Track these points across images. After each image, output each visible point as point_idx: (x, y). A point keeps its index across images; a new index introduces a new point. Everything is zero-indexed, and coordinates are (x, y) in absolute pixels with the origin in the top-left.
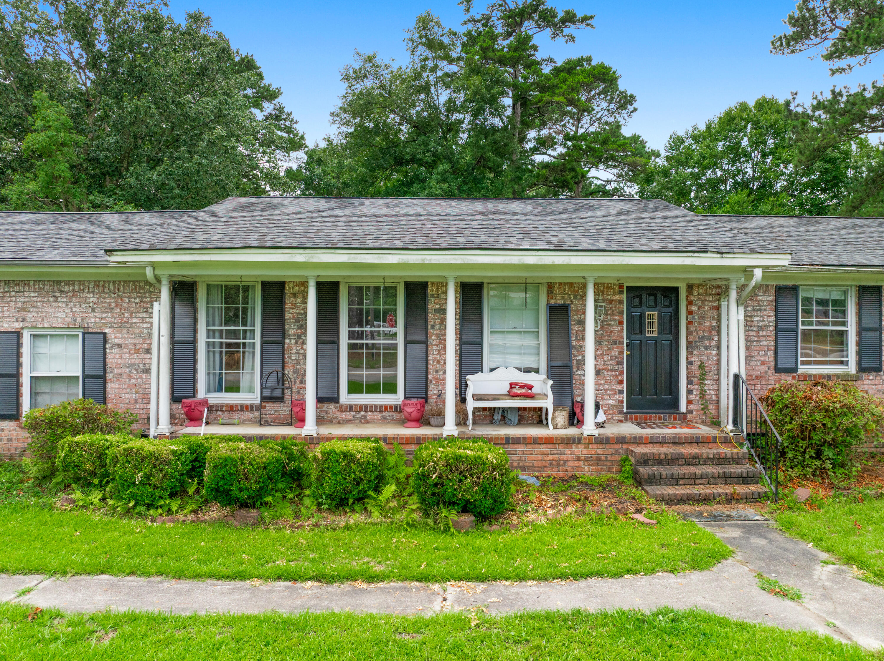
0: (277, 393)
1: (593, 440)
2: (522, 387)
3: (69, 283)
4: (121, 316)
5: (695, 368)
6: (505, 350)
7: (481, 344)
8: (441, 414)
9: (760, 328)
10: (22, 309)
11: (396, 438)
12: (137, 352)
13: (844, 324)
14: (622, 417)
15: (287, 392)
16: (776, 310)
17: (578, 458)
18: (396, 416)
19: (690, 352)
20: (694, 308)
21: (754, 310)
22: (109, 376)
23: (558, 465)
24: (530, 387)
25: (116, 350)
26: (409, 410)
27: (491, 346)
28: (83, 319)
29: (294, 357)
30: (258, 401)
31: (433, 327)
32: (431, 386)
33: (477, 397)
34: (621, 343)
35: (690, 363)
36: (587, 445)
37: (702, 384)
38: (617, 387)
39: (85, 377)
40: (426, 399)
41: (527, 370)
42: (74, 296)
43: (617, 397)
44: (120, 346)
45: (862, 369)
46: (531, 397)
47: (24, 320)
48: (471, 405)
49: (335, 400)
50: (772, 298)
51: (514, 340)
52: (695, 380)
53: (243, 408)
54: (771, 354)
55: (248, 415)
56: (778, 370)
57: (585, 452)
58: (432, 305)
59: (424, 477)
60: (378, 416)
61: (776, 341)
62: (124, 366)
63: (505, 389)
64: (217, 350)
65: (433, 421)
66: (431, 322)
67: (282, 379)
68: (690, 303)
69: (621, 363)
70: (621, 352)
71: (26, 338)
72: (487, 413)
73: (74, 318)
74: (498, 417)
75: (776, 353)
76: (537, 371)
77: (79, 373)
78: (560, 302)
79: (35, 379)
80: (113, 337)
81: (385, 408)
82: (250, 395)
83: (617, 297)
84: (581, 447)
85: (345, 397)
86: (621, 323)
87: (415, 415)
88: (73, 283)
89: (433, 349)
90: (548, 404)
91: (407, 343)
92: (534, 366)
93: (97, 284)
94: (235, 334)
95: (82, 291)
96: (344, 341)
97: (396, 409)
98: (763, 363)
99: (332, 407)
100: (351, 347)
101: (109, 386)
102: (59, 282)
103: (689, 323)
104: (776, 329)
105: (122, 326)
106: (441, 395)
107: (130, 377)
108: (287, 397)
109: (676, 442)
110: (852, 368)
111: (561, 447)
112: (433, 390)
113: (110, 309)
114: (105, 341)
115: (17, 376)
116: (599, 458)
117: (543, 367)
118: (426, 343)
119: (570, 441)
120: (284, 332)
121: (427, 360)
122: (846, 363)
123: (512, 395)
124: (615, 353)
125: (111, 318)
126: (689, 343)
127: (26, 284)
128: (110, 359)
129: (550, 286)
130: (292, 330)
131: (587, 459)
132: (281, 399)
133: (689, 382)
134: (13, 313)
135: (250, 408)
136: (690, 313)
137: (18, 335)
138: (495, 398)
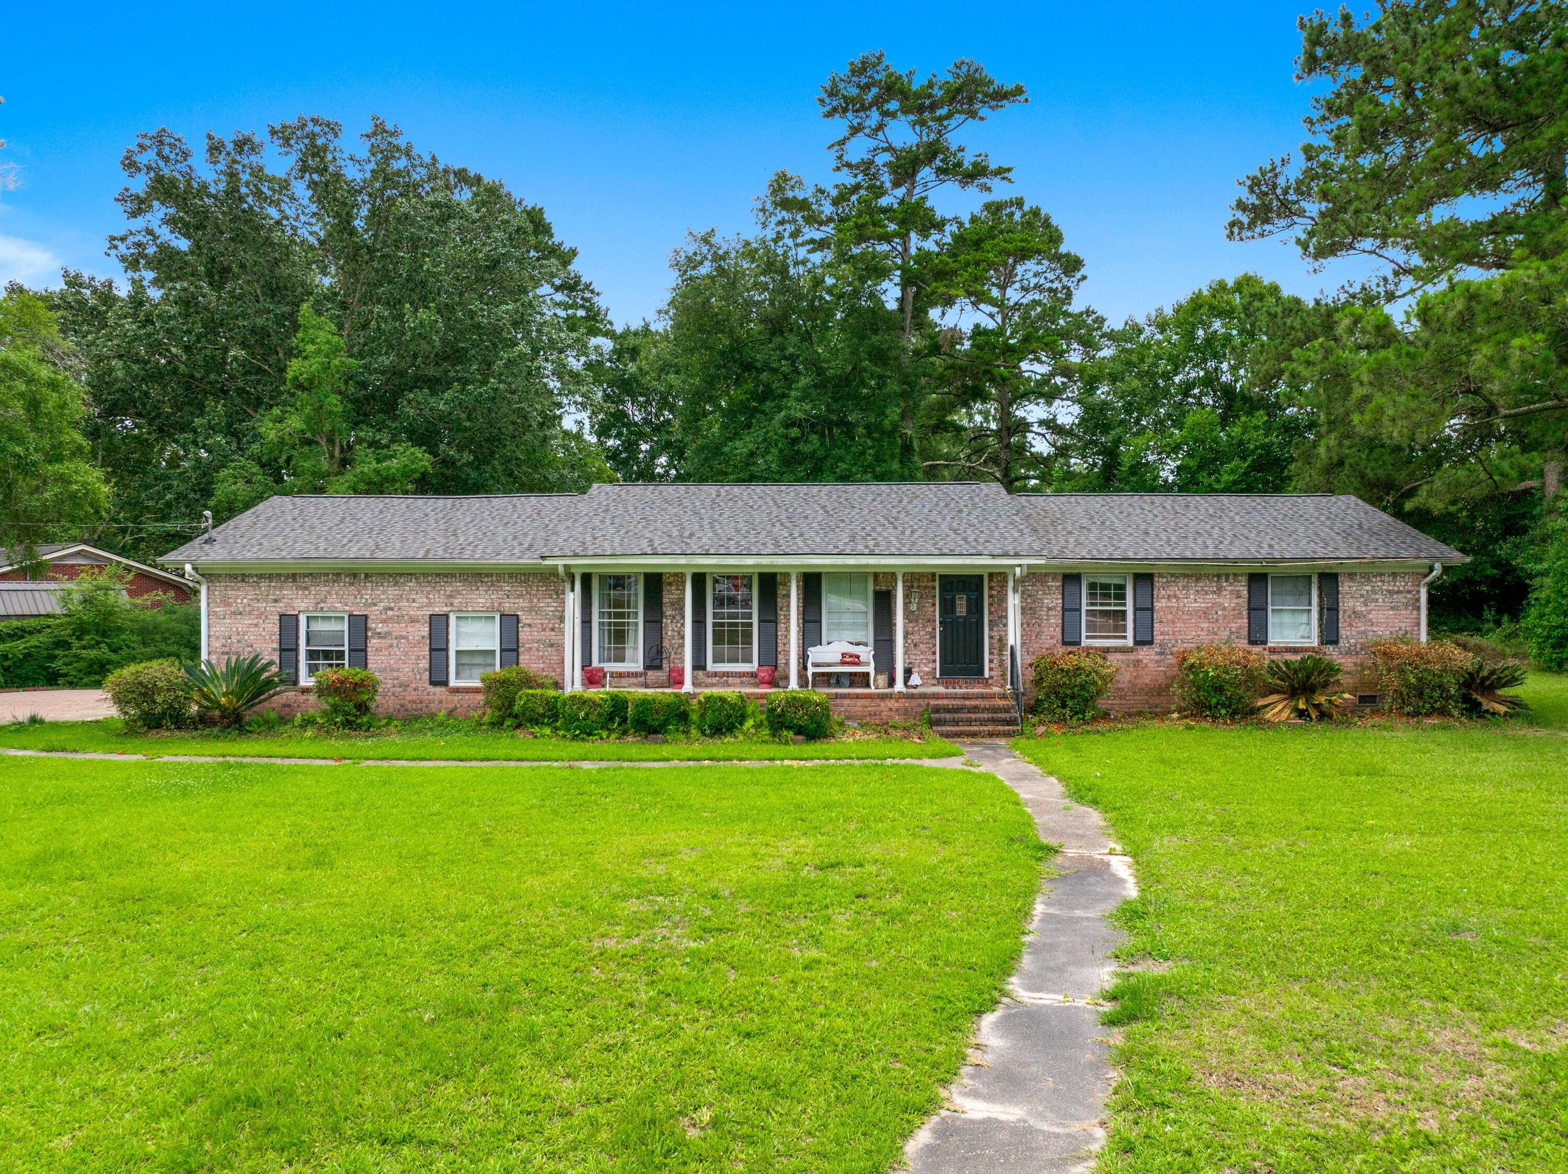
0: (657, 663)
1: (901, 696)
2: (851, 656)
3: (487, 575)
4: (531, 601)
5: (995, 641)
6: (840, 626)
7: (820, 622)
8: (787, 678)
9: (1050, 609)
10: (450, 596)
11: (752, 694)
12: (544, 630)
13: (1124, 605)
14: (935, 682)
15: (665, 662)
16: (1063, 594)
17: (891, 710)
18: (752, 680)
19: (991, 629)
20: (994, 593)
21: (1045, 594)
22: (521, 650)
23: (875, 715)
24: (858, 657)
25: (527, 629)
26: (762, 674)
27: (828, 624)
28: (500, 604)
29: (670, 633)
30: (641, 669)
31: (781, 609)
32: (780, 657)
33: (815, 665)
34: (934, 621)
35: (991, 637)
36: (897, 700)
37: (1000, 655)
38: (931, 657)
39: (502, 650)
40: (776, 667)
41: (858, 644)
42: (492, 585)
43: (931, 665)
44: (529, 625)
45: (1137, 643)
46: (857, 664)
47: (452, 605)
48: (811, 670)
49: (704, 668)
50: (1059, 584)
51: (847, 619)
52: (995, 651)
53: (630, 675)
54: (1059, 630)
55: (635, 680)
56: (1065, 643)
57: (896, 705)
58: (781, 591)
59: (773, 710)
60: (737, 680)
61: (1063, 620)
62: (533, 641)
63: (838, 658)
64: (606, 628)
65: (781, 683)
66: (780, 605)
67: (660, 651)
68: (991, 588)
69: (935, 637)
70: (934, 629)
71: (452, 619)
72: (825, 678)
73: (492, 603)
74: (833, 681)
75: (1063, 629)
76: (866, 645)
77: (497, 647)
78: (884, 588)
79: (458, 653)
80: (525, 618)
81: (743, 674)
82: (634, 665)
83: (930, 584)
84: (893, 701)
85: (711, 666)
86: (934, 605)
87: (767, 678)
88: (491, 575)
89: (781, 626)
90: (871, 669)
91: (760, 621)
92: (864, 640)
93: (511, 576)
94: (622, 615)
95: (499, 581)
96: (710, 621)
97: (752, 675)
98: (1052, 638)
99: (701, 673)
100: (715, 625)
101: (521, 657)
102: (480, 575)
103: (990, 605)
104: (1063, 609)
105: (530, 610)
106: (787, 664)
107: (538, 650)
108: (665, 665)
109: (965, 697)
110: (1130, 642)
111: (878, 701)
112: (781, 660)
113: (521, 596)
114: (518, 622)
115: (446, 650)
116: (906, 710)
117: (871, 641)
118: (776, 622)
119: (883, 697)
120: (662, 614)
121: (777, 636)
122: (1125, 637)
123: (843, 663)
124: (929, 629)
125: (522, 603)
126: (990, 621)
127: (453, 576)
128: (522, 636)
129: (876, 575)
130: (668, 612)
131: (897, 710)
132: (659, 668)
133: (991, 653)
134: (443, 599)
135: (635, 675)
136: (991, 596)
137: (447, 616)
138: (829, 665)
